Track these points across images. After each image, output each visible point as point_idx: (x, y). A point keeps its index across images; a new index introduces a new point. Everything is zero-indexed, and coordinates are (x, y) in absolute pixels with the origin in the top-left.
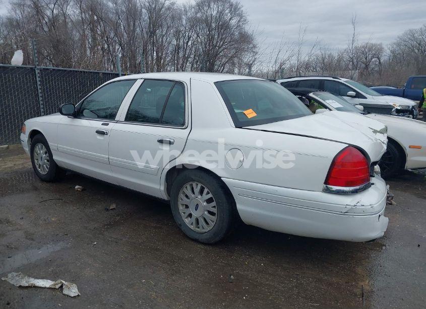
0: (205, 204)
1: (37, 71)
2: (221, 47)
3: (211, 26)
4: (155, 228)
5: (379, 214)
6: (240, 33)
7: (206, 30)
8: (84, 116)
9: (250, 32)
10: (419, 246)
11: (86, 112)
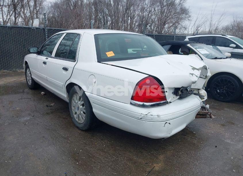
0: (81, 107)
1: (46, 30)
2: (168, 17)
3: (163, 4)
4: (64, 118)
5: (166, 122)
6: (181, 8)
7: (160, 7)
8: (43, 54)
9: (187, 8)
10: (216, 147)
11: (45, 52)
